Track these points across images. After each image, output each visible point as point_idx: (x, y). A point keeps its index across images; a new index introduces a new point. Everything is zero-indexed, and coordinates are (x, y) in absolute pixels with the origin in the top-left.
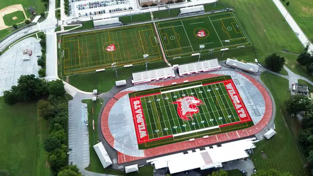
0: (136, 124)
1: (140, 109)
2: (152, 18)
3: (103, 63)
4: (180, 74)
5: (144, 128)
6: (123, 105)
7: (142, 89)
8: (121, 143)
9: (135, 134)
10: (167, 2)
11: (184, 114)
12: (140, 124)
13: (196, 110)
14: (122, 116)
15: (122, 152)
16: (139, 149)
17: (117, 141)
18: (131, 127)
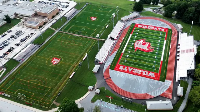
0: (141, 75)
1: (129, 68)
2: (55, 30)
3: (66, 71)
4: (115, 38)
5: (147, 72)
6: (117, 76)
7: (111, 61)
8: (152, 90)
9: (149, 79)
10: (51, 17)
11: (147, 49)
12: (142, 73)
13: (148, 44)
14: (128, 81)
15: (162, 93)
16: (164, 82)
17: (149, 92)
18: (141, 79)
